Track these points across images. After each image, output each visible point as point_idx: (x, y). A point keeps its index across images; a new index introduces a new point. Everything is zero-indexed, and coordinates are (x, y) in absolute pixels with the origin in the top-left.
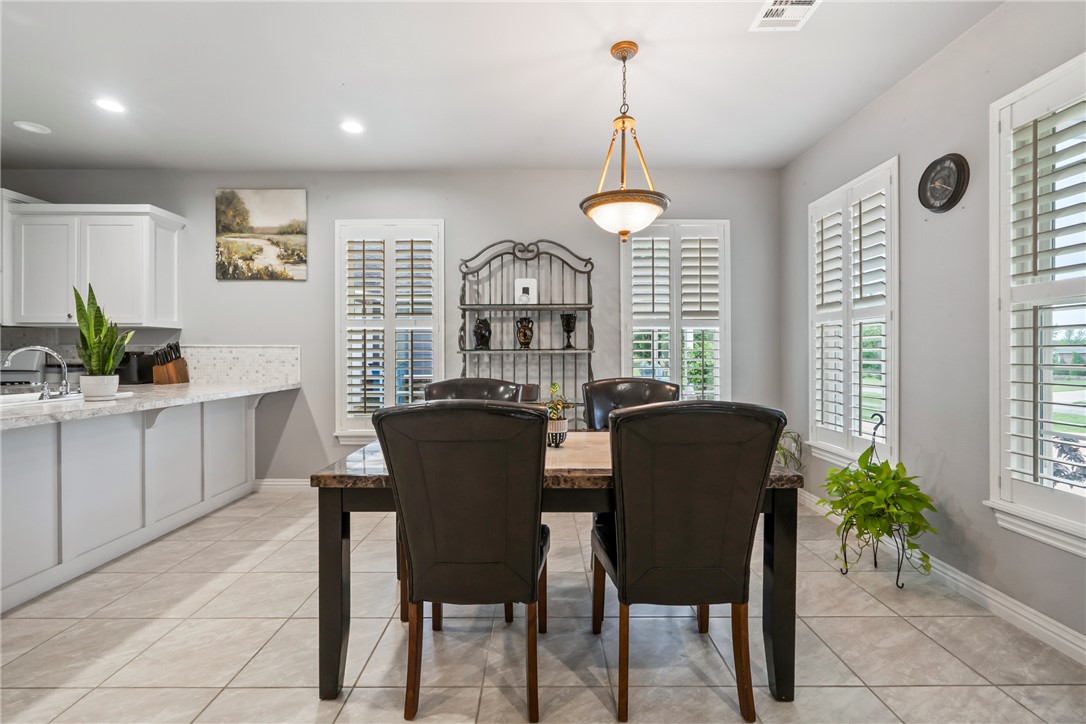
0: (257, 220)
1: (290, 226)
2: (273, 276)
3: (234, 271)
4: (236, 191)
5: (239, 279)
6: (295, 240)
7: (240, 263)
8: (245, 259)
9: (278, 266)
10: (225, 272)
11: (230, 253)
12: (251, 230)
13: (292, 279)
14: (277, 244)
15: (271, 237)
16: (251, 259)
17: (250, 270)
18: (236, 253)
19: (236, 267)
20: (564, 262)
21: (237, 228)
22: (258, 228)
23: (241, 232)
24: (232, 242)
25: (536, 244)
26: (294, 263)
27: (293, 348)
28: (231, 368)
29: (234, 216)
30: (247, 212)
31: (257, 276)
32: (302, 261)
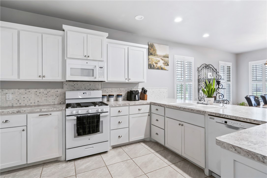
0: (158, 53)
1: (166, 55)
2: (162, 69)
3: (153, 66)
4: (153, 44)
5: (154, 69)
6: (166, 59)
7: (155, 64)
8: (156, 63)
9: (163, 66)
10: (151, 67)
11: (152, 61)
12: (157, 55)
13: (166, 70)
14: (163, 60)
15: (161, 58)
16: (157, 64)
17: (157, 67)
18: (154, 61)
19: (154, 65)
20: (213, 69)
21: (154, 54)
22: (159, 55)
23: (155, 56)
24: (153, 58)
25: (209, 65)
26: (167, 65)
27: (166, 88)
28: (152, 95)
29: (153, 51)
30: (156, 50)
31: (158, 69)
32: (168, 65)
